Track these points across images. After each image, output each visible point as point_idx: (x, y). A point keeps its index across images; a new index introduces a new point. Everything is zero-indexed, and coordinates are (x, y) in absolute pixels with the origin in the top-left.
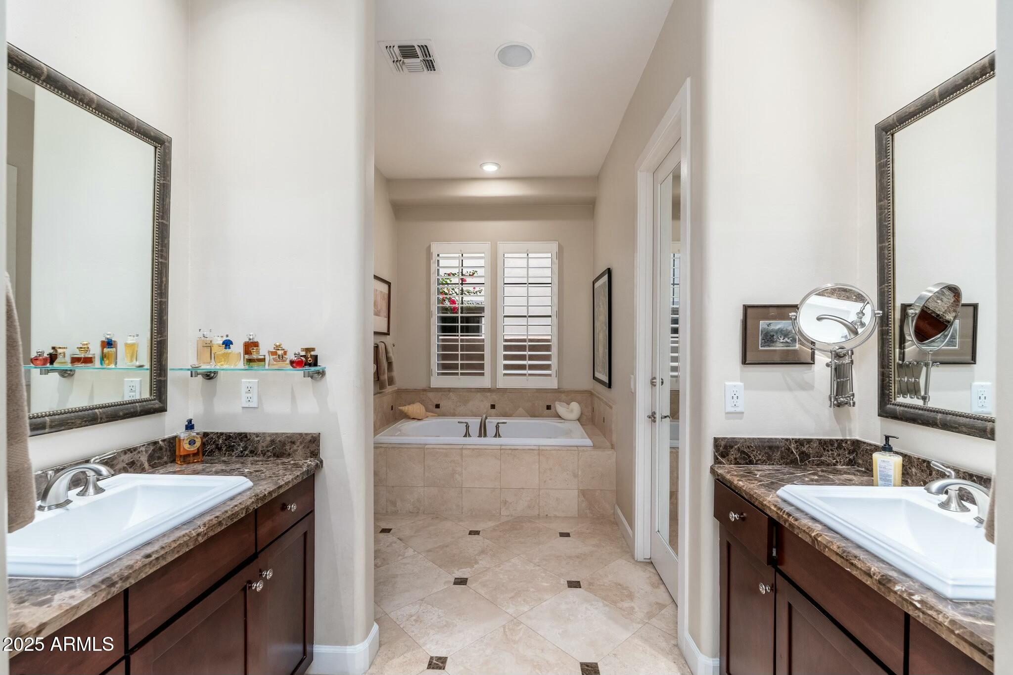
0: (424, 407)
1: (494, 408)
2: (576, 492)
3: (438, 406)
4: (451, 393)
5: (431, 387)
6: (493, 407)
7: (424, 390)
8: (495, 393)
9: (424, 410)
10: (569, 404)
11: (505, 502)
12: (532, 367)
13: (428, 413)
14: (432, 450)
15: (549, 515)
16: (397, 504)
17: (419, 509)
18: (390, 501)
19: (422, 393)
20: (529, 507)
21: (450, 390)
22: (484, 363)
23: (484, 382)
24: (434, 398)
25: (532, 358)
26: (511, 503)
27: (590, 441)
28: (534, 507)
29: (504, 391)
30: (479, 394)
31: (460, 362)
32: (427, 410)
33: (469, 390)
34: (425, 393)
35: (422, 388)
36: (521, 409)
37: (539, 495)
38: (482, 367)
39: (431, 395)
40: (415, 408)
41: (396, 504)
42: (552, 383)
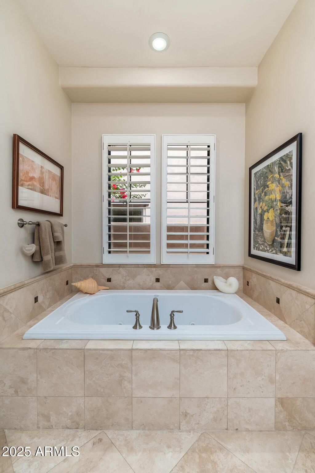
0: (96, 282)
1: (159, 282)
2: (273, 401)
3: (109, 280)
4: (121, 269)
5: (103, 263)
6: (158, 280)
7: (97, 266)
8: (159, 268)
9: (96, 284)
10: (226, 279)
11: (186, 415)
12: (192, 246)
13: (99, 286)
14: (94, 352)
15: (239, 429)
16: (52, 418)
17: (78, 424)
18: (42, 414)
19: (95, 268)
20: (215, 420)
21: (120, 266)
22: (150, 242)
23: (150, 259)
24: (105, 273)
25: (192, 238)
26: (192, 416)
27: (282, 333)
28: (221, 420)
29: (168, 266)
30: (145, 268)
31: (128, 241)
32: (99, 284)
33: (137, 266)
34: (98, 268)
35: (95, 265)
36: (182, 282)
37: (227, 405)
38: (148, 245)
39: (103, 270)
40: (87, 284)
41: (50, 418)
42: (210, 260)
